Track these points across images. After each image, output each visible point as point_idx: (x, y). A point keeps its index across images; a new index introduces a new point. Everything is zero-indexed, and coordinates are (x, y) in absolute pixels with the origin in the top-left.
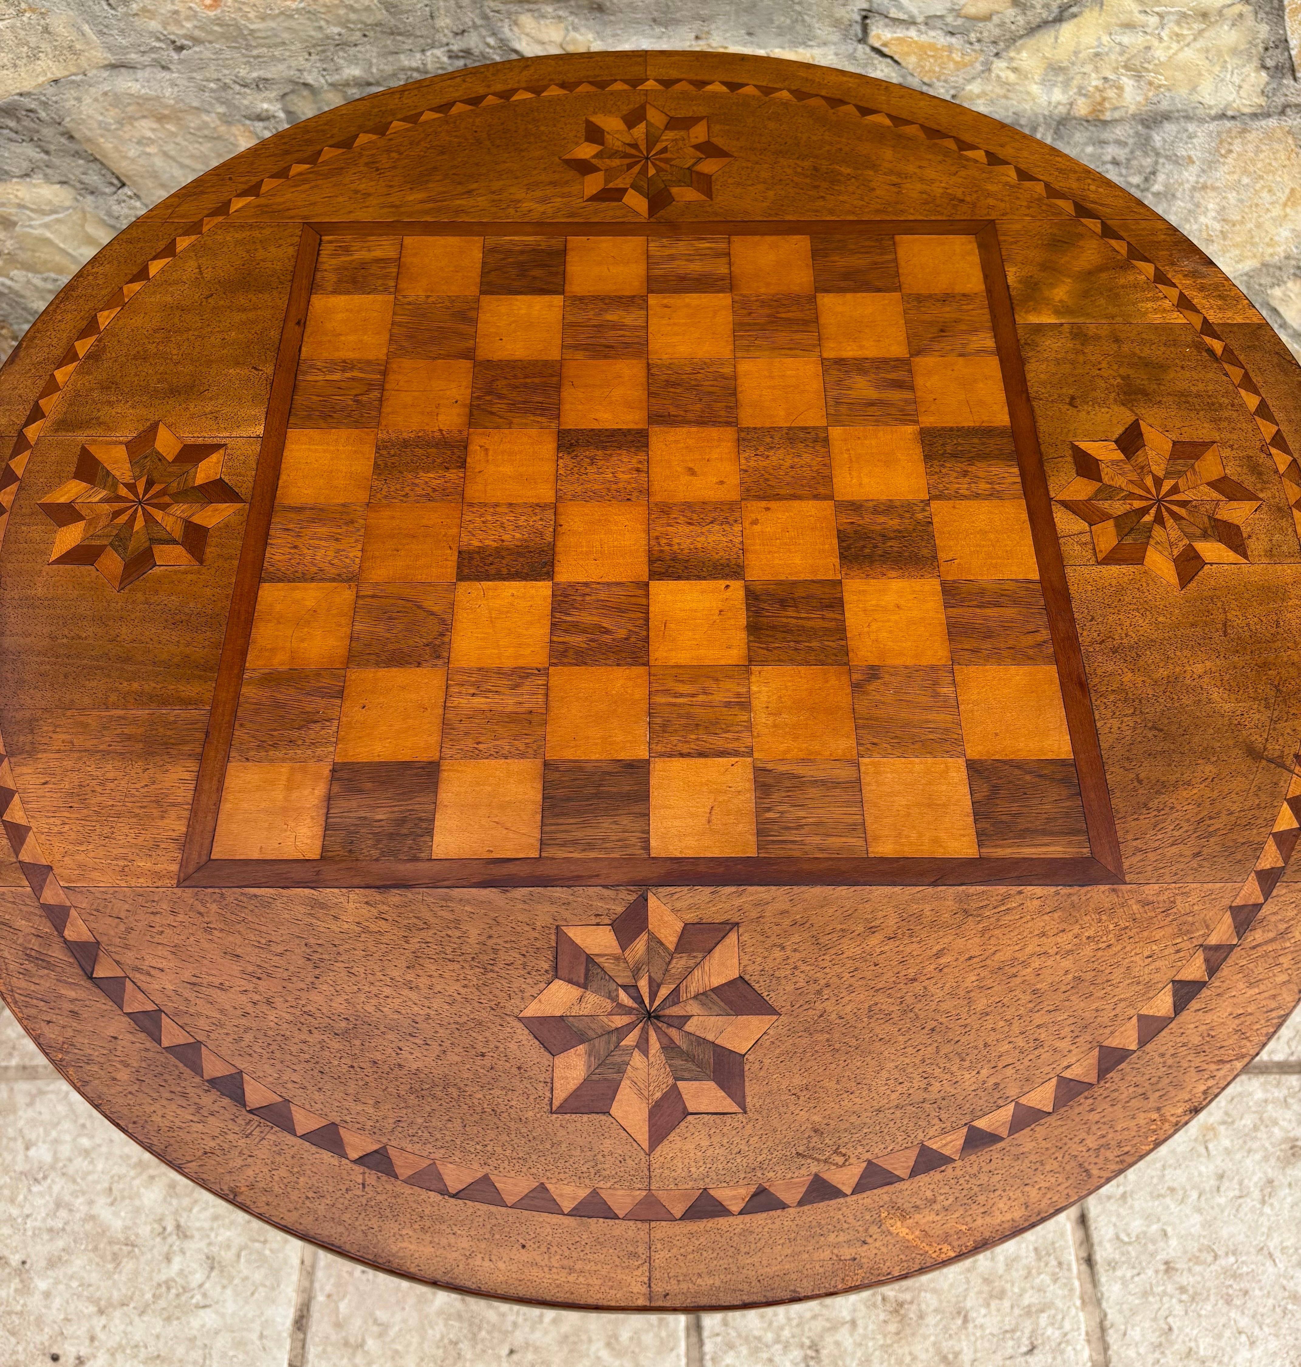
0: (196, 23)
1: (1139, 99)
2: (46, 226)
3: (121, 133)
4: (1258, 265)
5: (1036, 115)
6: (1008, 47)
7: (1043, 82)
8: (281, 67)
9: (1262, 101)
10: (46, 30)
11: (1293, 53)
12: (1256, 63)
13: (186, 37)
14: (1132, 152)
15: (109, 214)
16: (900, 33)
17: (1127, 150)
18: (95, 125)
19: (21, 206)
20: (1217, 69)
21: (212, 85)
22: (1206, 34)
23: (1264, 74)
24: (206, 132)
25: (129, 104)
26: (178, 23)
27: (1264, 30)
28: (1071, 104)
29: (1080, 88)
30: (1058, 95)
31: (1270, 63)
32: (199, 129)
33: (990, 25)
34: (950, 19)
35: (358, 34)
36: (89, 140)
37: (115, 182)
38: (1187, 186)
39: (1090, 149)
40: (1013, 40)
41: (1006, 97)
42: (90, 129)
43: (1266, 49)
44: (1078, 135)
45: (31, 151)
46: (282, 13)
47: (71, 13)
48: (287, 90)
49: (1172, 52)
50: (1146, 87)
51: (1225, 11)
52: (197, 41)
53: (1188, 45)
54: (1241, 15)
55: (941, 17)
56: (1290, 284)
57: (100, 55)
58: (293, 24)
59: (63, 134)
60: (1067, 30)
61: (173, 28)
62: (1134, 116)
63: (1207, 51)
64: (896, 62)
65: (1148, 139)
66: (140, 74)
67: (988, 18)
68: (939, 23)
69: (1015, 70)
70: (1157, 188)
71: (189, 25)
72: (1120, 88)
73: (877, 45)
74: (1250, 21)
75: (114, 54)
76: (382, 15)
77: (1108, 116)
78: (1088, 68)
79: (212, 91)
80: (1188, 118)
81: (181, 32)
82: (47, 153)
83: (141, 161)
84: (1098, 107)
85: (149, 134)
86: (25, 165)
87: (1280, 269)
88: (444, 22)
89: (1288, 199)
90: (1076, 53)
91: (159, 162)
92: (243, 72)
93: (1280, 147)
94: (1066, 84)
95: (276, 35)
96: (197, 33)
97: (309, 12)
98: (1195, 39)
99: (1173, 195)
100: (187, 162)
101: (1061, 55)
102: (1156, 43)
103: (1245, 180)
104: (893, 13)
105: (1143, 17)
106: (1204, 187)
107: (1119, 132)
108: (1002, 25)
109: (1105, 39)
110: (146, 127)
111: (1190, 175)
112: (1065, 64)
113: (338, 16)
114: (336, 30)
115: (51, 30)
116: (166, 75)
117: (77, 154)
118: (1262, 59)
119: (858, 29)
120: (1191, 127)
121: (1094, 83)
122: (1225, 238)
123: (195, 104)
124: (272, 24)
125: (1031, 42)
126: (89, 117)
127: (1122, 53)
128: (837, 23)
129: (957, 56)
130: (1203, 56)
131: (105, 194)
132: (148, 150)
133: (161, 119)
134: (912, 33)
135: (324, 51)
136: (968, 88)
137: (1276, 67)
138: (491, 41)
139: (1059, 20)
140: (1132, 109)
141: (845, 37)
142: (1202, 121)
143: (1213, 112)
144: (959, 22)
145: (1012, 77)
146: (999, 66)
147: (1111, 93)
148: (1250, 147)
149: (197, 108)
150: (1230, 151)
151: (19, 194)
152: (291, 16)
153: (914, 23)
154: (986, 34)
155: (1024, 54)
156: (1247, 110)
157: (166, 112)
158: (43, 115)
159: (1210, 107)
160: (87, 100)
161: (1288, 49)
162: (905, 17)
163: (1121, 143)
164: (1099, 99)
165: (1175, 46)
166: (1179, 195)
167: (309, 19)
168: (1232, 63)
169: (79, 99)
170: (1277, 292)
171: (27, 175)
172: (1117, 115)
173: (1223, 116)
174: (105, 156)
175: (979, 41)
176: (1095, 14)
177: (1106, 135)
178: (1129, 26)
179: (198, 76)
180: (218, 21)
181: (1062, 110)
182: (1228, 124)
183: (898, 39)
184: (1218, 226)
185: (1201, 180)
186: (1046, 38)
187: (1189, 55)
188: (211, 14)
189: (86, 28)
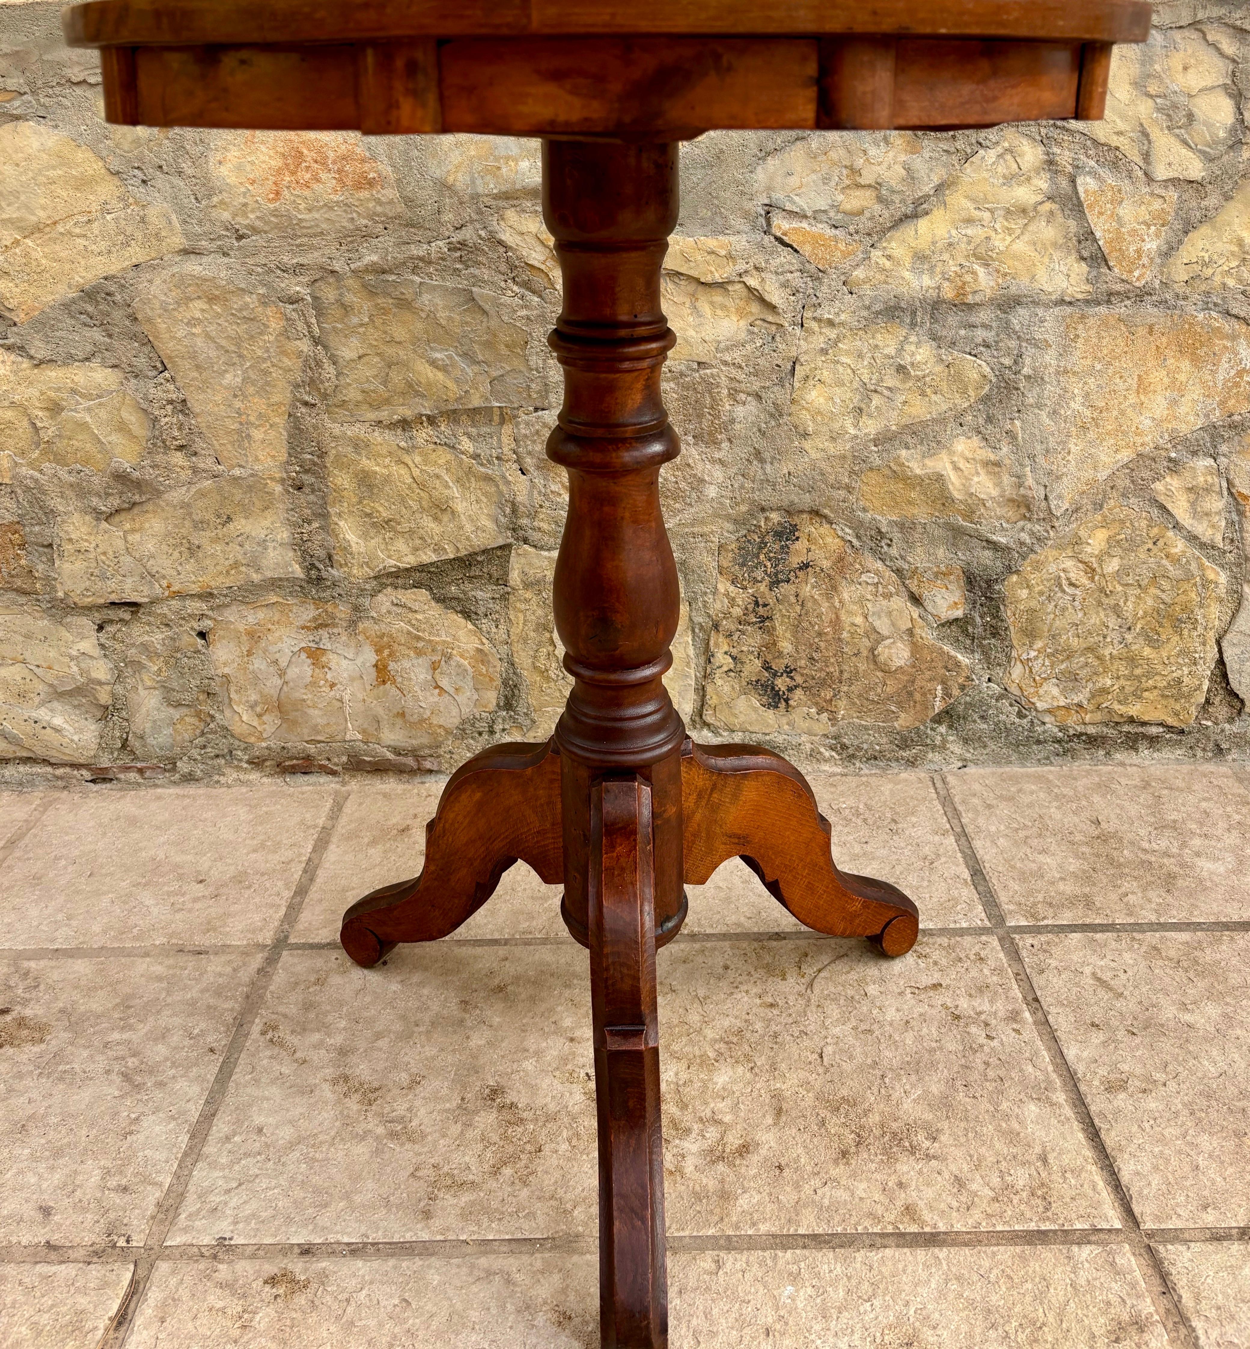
0: (258, 214)
1: (992, 283)
2: (89, 409)
3: (176, 314)
4: (1135, 456)
5: (913, 298)
6: (880, 239)
7: (913, 270)
8: (316, 254)
9: (1089, 288)
10: (143, 220)
11: (1101, 243)
12: (1074, 256)
13: (246, 227)
14: (998, 335)
15: (145, 398)
16: (796, 224)
17: (993, 333)
18: (157, 305)
19: (74, 391)
20: (1046, 260)
21: (259, 270)
22: (1030, 228)
23: (1083, 264)
24: (245, 313)
25: (190, 285)
26: (245, 215)
27: (1072, 225)
28: (939, 288)
29: (943, 273)
30: (927, 281)
31: (1086, 254)
32: (240, 310)
33: (863, 219)
34: (832, 214)
35: (381, 226)
36: (149, 320)
37: (159, 365)
38: (1052, 370)
39: (962, 332)
40: (884, 232)
41: (886, 283)
42: (152, 309)
43: (1079, 242)
44: (950, 319)
45: (97, 335)
46: (325, 205)
47: (165, 205)
48: (317, 277)
49: (1007, 243)
50: (995, 274)
51: (1039, 208)
52: (255, 230)
53: (1018, 237)
54: (1051, 212)
55: (825, 211)
56: (1168, 479)
57: (179, 241)
58: (331, 215)
59: (128, 317)
60: (923, 224)
61: (239, 219)
62: (991, 299)
63: (1035, 244)
64: (796, 251)
65: (1008, 322)
66: (205, 259)
67: (861, 213)
68: (824, 217)
69: (889, 257)
70: (1026, 371)
71: (252, 216)
72: (974, 273)
73: (779, 234)
74: (1060, 218)
75: (188, 239)
76: (400, 208)
77: (970, 299)
78: (946, 256)
79: (258, 274)
80: (1035, 303)
81: (246, 222)
82: (110, 336)
83: (186, 342)
84: (961, 291)
85: (198, 315)
86: (89, 348)
87: (1154, 460)
88: (448, 217)
89: (1139, 386)
90: (934, 243)
91: (200, 342)
92: (286, 259)
93: (1117, 334)
94: (932, 270)
95: (317, 226)
96: (258, 224)
97: (346, 205)
98: (1022, 233)
99: (1042, 379)
100: (224, 343)
101: (923, 244)
102: (993, 234)
103: (1098, 367)
104: (788, 207)
105: (977, 213)
106: (1066, 372)
107: (984, 316)
108: (872, 218)
109: (954, 232)
110: (197, 308)
111: (1050, 358)
112: (928, 252)
113: (368, 208)
114: (365, 222)
115: (146, 219)
116: (226, 260)
117: (134, 337)
118: (1079, 252)
119: (762, 221)
120: (1040, 312)
121: (953, 269)
122: (1097, 426)
123: (243, 286)
124: (317, 215)
125: (897, 234)
126: (155, 297)
127: (969, 243)
128: (746, 215)
129: (842, 246)
130: (1033, 248)
131: (147, 377)
132: (194, 330)
133: (212, 300)
134: (804, 225)
135: (352, 242)
136: (855, 273)
137: (1091, 257)
138: (483, 233)
139: (915, 216)
140: (989, 293)
141: (754, 228)
142: (1047, 306)
143: (1053, 297)
144: (840, 216)
145: (888, 264)
146: (876, 254)
147: (968, 278)
148: (1092, 333)
149: (243, 290)
150: (1077, 336)
151: (76, 379)
152: (331, 208)
153: (805, 217)
154: (861, 226)
155: (893, 244)
156: (1080, 296)
157: (217, 293)
158: (118, 297)
159: (1050, 294)
160: (158, 281)
161: (1095, 240)
162: (797, 210)
163: (985, 326)
164: (960, 284)
165: (1009, 239)
166: (1046, 379)
167: (345, 211)
168: (1057, 255)
169: (150, 281)
170: (1159, 486)
171: (88, 359)
172: (978, 298)
173: (1061, 302)
174: (156, 337)
175: (857, 232)
176: (942, 211)
177: (973, 319)
178: (969, 221)
179: (250, 261)
180: (275, 213)
181: (933, 294)
182: (1069, 310)
183: (794, 229)
184: (1088, 413)
185: (1062, 364)
186: (907, 231)
187: (1020, 246)
188: (271, 206)
189: (174, 217)
